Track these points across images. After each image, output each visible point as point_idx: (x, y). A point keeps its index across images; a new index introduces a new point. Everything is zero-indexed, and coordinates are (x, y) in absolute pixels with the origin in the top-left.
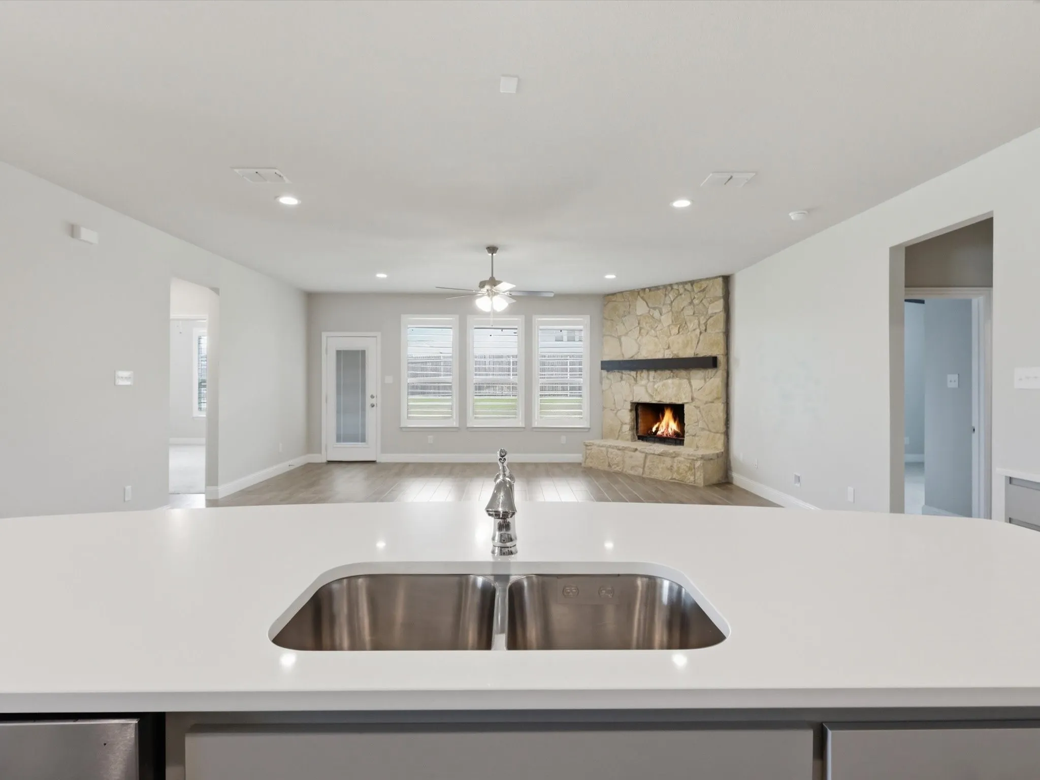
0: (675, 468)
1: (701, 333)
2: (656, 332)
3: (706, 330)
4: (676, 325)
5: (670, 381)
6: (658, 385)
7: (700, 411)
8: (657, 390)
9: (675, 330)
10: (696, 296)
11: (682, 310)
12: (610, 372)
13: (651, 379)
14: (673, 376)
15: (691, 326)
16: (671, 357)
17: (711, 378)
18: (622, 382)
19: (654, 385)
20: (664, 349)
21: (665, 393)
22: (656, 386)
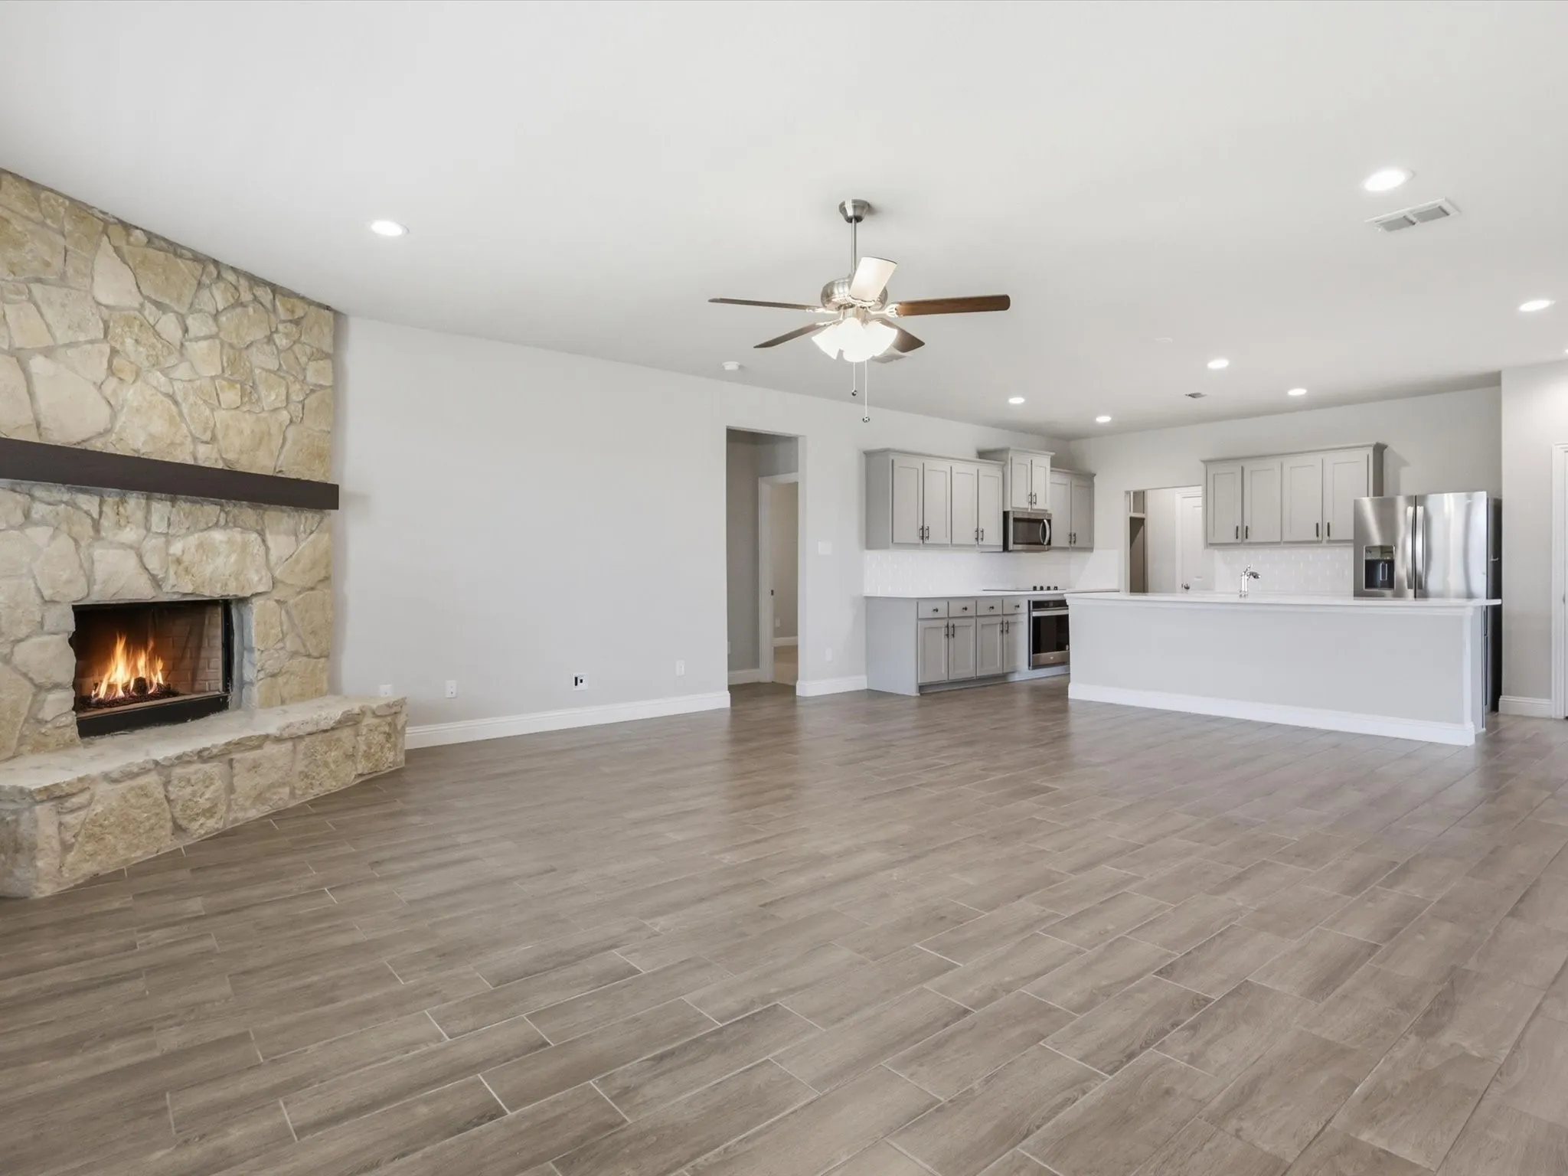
1: (291, 422)
2: (171, 380)
3: (301, 419)
4: (232, 383)
5: (218, 536)
7: (287, 612)
8: (179, 561)
9: (230, 396)
10: (281, 327)
11: (248, 347)
13: (158, 523)
14: (227, 523)
15: (271, 397)
16: (217, 466)
17: (312, 532)
18: (30, 531)
19: (168, 543)
20: (195, 440)
21: (208, 570)
22: (176, 548)
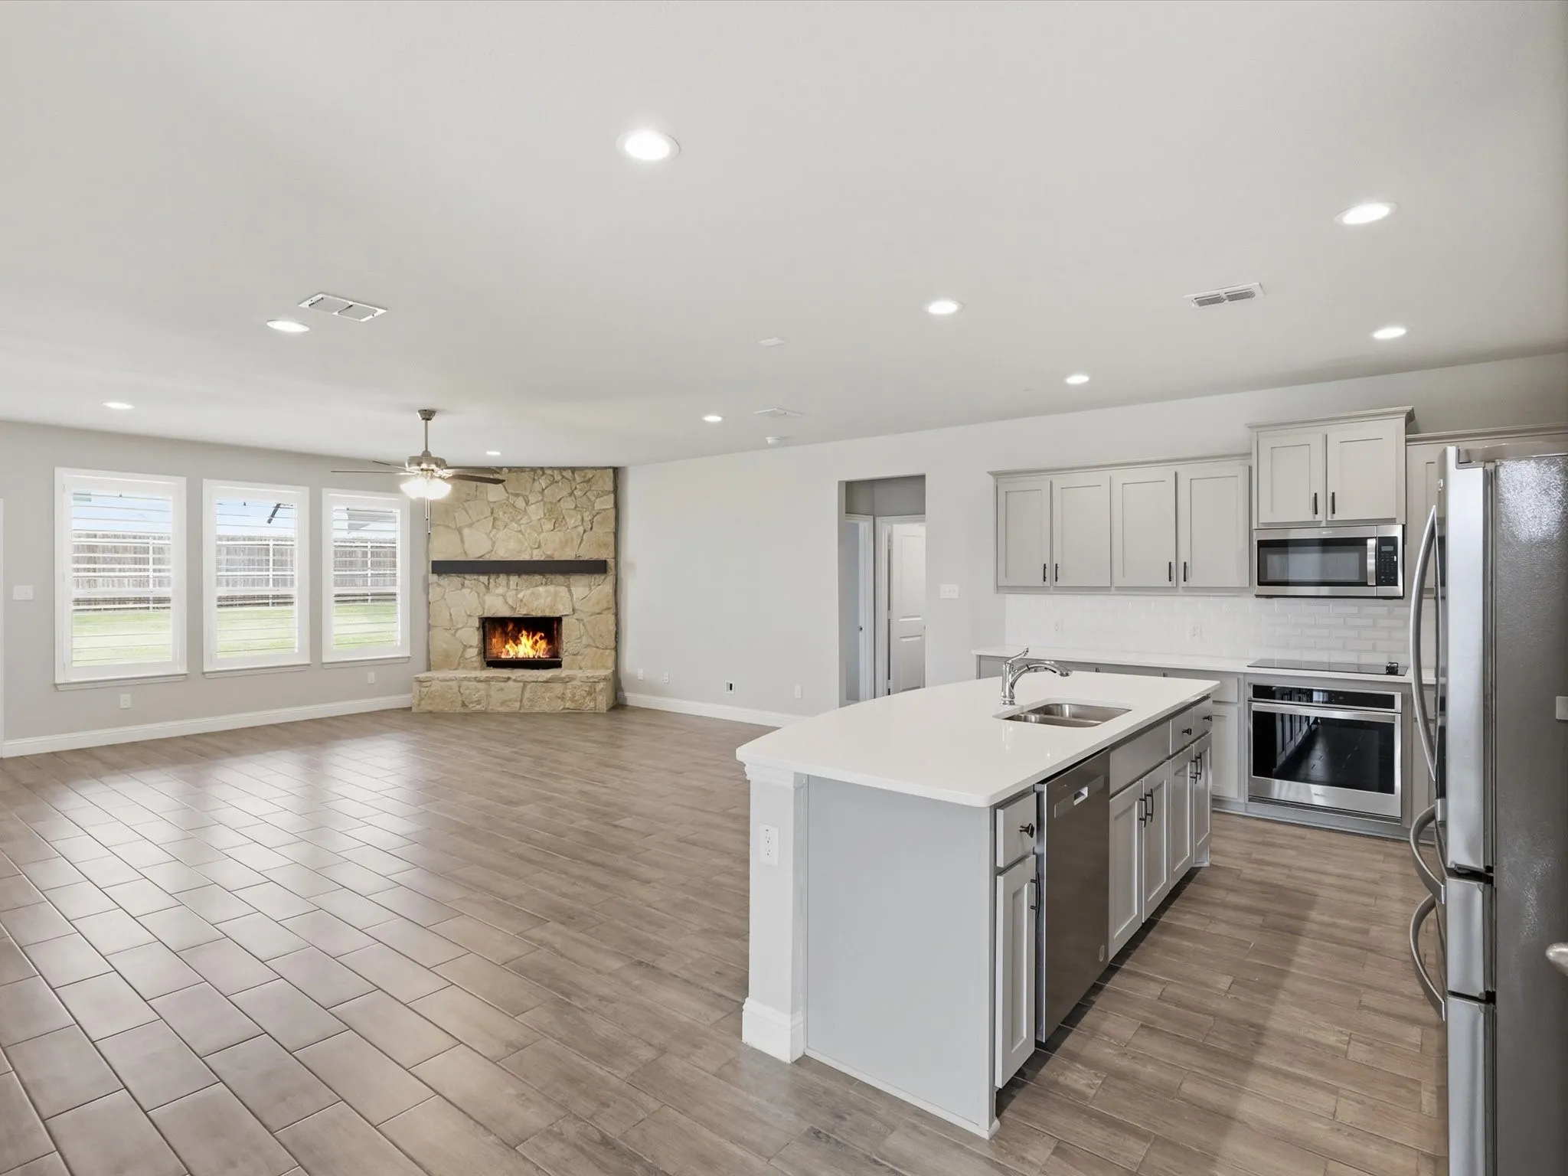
0: (569, 695)
1: (585, 531)
2: (520, 525)
3: (591, 528)
4: (550, 520)
5: (541, 589)
6: (525, 594)
7: (584, 625)
8: (521, 601)
9: (549, 526)
10: (578, 486)
11: (559, 501)
12: (442, 577)
13: (513, 586)
14: (546, 584)
15: (571, 522)
16: (542, 559)
17: (599, 585)
18: (464, 590)
19: (517, 594)
20: (532, 548)
21: (536, 604)
22: (520, 595)
